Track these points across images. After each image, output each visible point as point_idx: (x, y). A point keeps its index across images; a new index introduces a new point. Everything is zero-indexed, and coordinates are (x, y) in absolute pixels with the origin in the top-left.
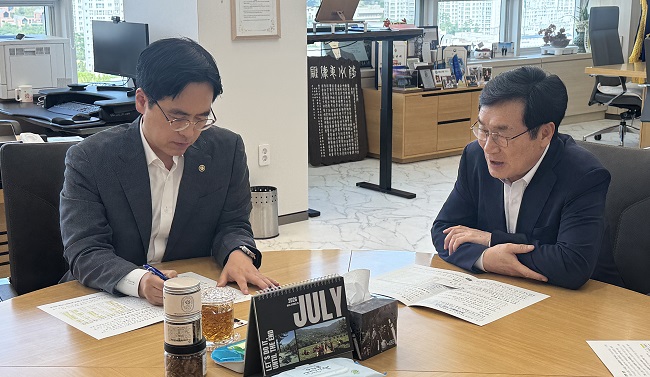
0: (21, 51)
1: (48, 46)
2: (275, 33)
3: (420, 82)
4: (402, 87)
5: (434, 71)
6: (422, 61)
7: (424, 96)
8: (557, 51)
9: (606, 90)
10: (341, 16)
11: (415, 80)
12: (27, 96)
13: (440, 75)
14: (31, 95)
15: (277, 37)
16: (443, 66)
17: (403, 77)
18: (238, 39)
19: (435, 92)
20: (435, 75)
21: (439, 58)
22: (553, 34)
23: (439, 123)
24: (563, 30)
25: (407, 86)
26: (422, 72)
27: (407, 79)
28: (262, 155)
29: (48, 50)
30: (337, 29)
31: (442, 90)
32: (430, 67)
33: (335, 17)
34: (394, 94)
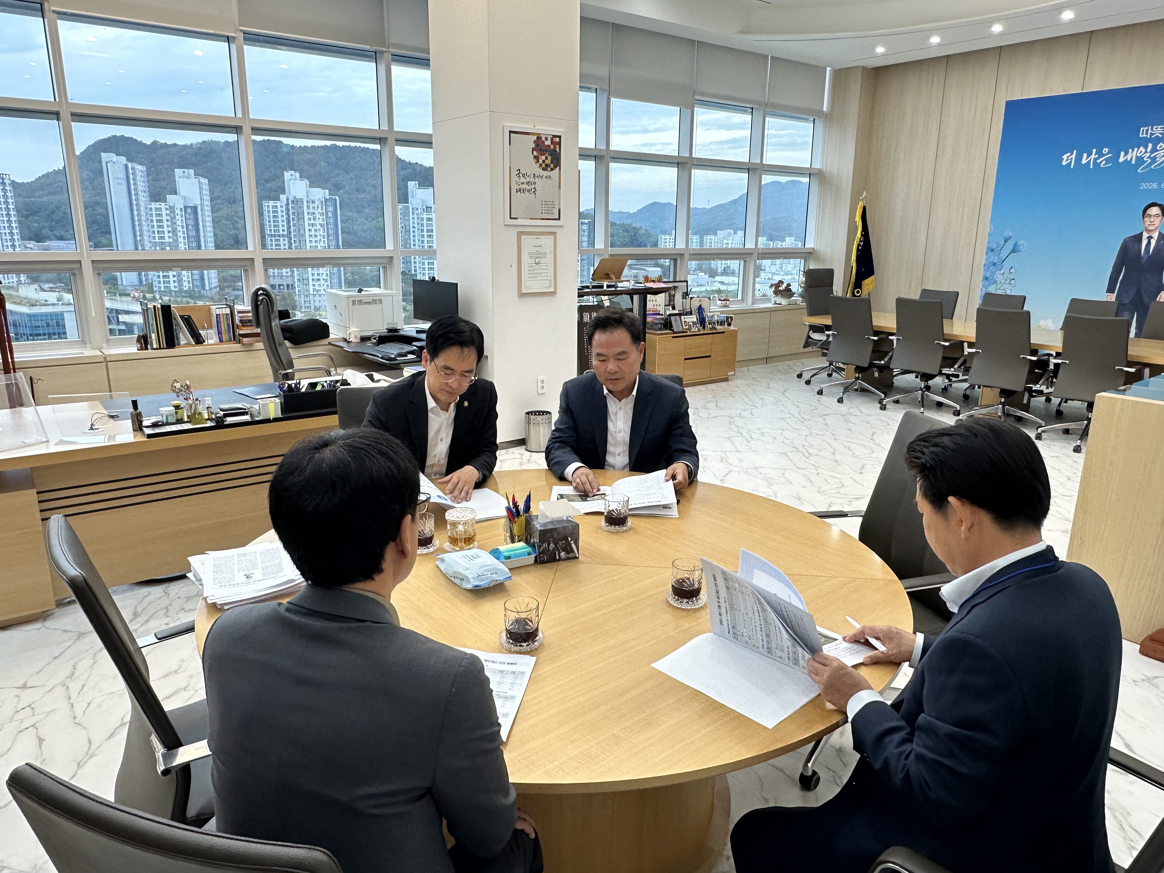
0: (361, 302)
1: (380, 298)
2: (552, 290)
3: (671, 326)
4: (656, 330)
5: (682, 317)
6: (674, 308)
7: (673, 337)
8: (784, 302)
9: (816, 336)
10: (612, 276)
11: (667, 324)
12: (356, 337)
13: (688, 320)
14: (359, 337)
15: (553, 293)
16: (691, 313)
17: (658, 322)
18: (522, 295)
19: (683, 334)
20: (683, 320)
21: (688, 307)
22: (781, 288)
23: (686, 359)
24: (789, 285)
25: (660, 329)
26: (673, 318)
27: (661, 324)
28: (540, 385)
29: (380, 301)
30: (608, 286)
31: (689, 333)
32: (680, 315)
33: (607, 277)
34: (647, 335)
